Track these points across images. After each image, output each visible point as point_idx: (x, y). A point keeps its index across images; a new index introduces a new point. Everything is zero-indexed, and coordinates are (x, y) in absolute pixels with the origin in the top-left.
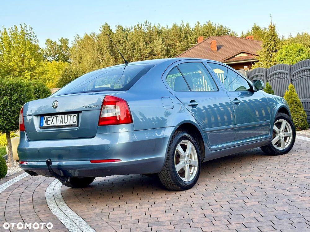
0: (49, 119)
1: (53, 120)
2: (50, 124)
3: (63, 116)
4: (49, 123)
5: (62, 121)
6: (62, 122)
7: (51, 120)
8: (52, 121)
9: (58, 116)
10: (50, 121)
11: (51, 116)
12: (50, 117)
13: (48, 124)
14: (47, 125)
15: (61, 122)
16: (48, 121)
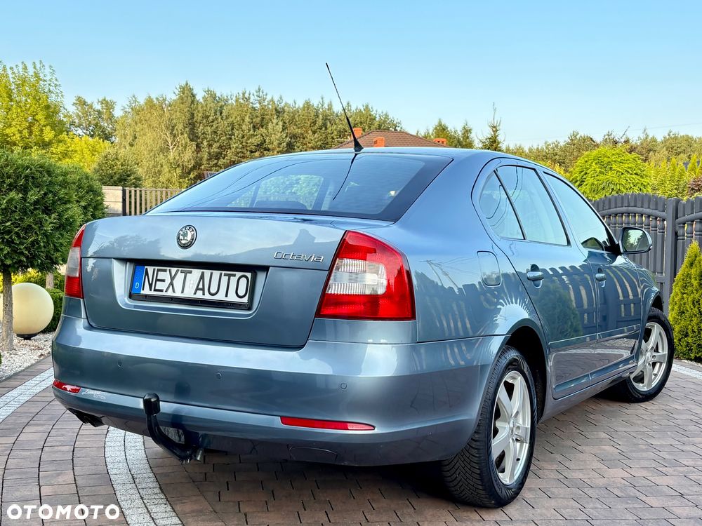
0: (161, 275)
1: (172, 278)
2: (161, 291)
3: (207, 273)
4: (159, 285)
5: (201, 286)
6: (203, 290)
7: (168, 281)
8: (171, 284)
9: (191, 272)
10: (163, 281)
11: (168, 268)
12: (165, 271)
13: (155, 290)
14: (153, 293)
15: (198, 289)
16: (157, 280)
